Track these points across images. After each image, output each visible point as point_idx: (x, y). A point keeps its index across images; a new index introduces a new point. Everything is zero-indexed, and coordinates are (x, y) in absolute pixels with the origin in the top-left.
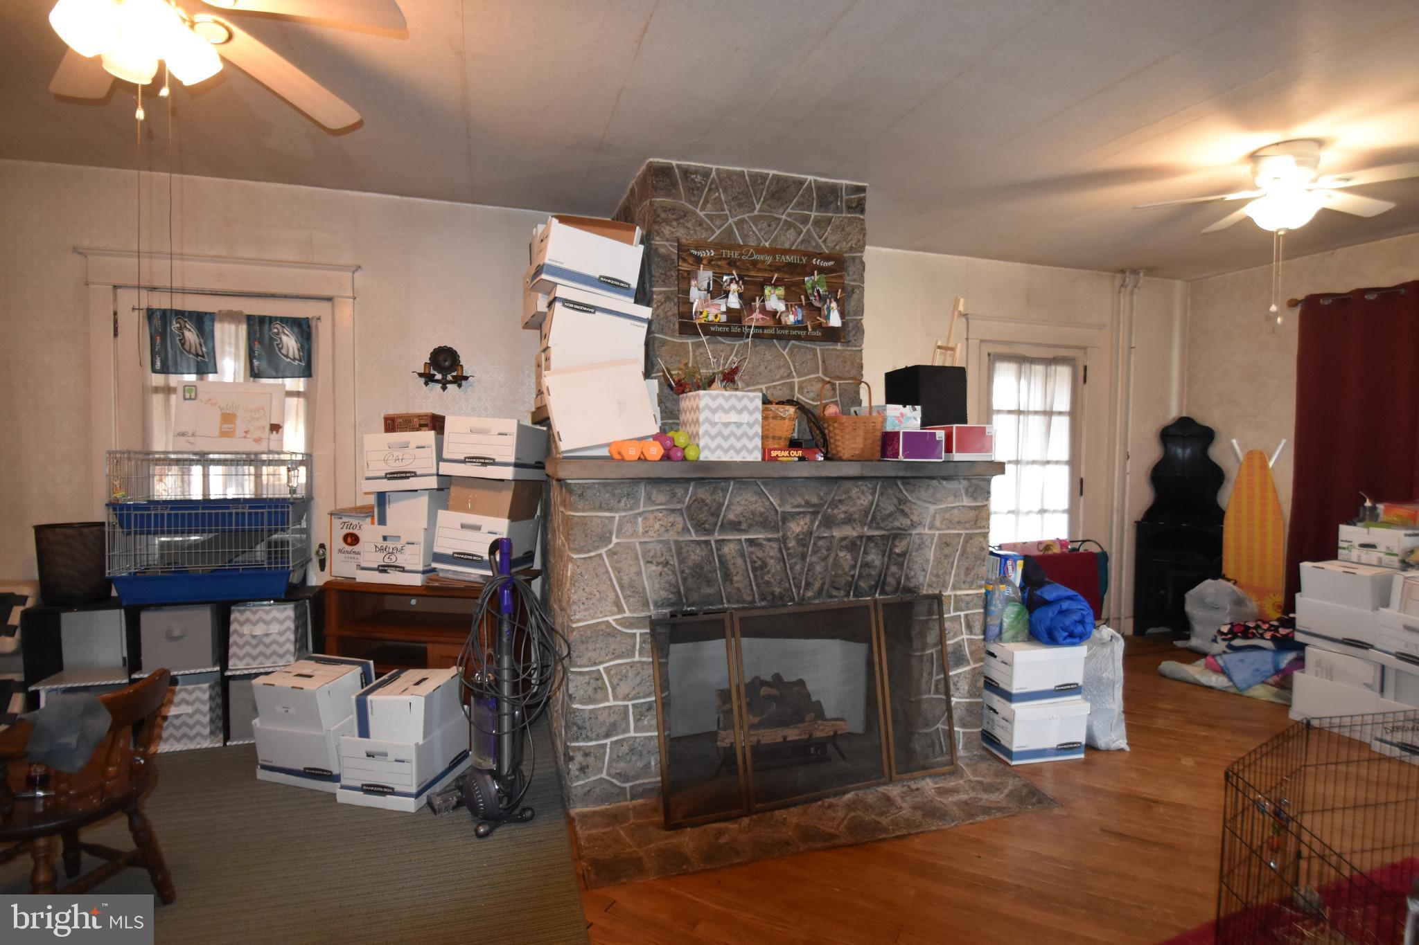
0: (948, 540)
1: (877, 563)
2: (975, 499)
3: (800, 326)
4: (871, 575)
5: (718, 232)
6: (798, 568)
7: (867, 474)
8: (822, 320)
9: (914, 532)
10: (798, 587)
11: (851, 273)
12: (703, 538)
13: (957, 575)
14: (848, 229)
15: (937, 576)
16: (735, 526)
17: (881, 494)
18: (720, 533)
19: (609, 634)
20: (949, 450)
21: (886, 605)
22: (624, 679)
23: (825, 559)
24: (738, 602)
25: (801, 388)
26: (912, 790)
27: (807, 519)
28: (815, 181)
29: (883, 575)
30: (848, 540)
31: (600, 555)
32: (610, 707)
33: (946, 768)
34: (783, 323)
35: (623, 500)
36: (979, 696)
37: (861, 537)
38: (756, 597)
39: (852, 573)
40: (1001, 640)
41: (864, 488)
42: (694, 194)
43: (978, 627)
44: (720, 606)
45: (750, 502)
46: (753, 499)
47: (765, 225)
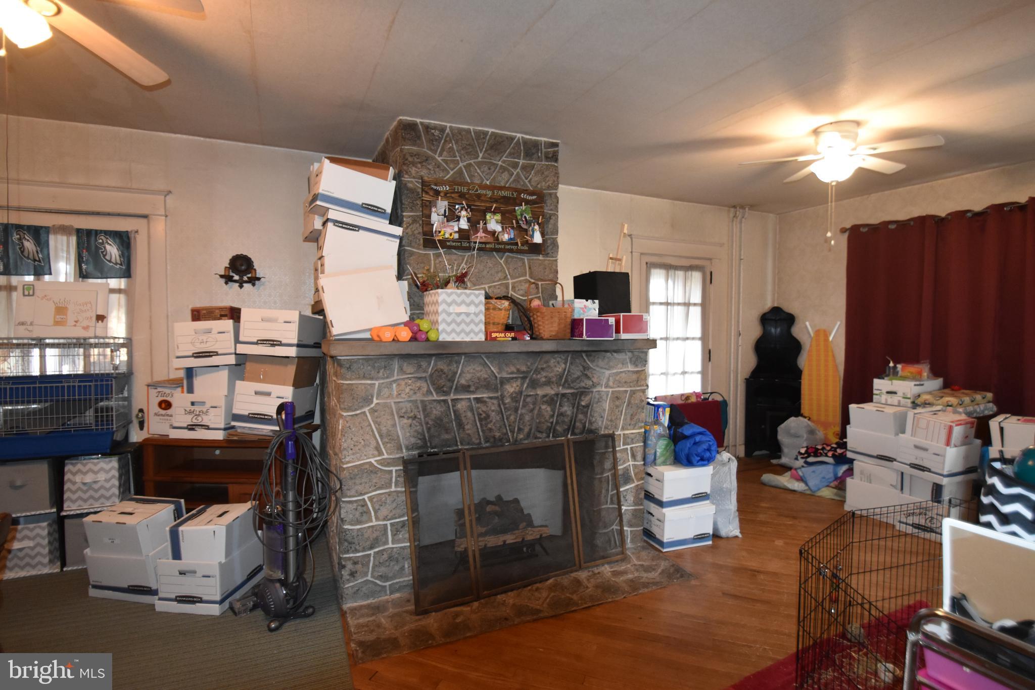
0: (618, 395)
1: (569, 413)
2: (637, 366)
3: (512, 242)
4: (564, 421)
5: (452, 173)
6: (512, 418)
7: (560, 350)
8: (528, 238)
9: (595, 390)
10: (512, 432)
11: (548, 204)
12: (442, 398)
13: (625, 419)
14: (546, 173)
15: (611, 421)
16: (466, 389)
17: (571, 363)
18: (454, 395)
19: (371, 471)
20: (618, 331)
21: (575, 443)
22: (384, 504)
23: (532, 411)
24: (468, 444)
25: (513, 288)
26: (595, 574)
27: (519, 383)
28: (522, 137)
29: (573, 421)
30: (548, 397)
31: (364, 413)
32: (372, 527)
33: (619, 556)
34: (500, 240)
35: (381, 371)
36: (641, 504)
37: (557, 395)
38: (482, 440)
39: (551, 420)
40: (655, 464)
41: (560, 360)
42: (433, 144)
43: (639, 456)
44: (455, 448)
45: (476, 371)
46: (479, 369)
47: (486, 169)
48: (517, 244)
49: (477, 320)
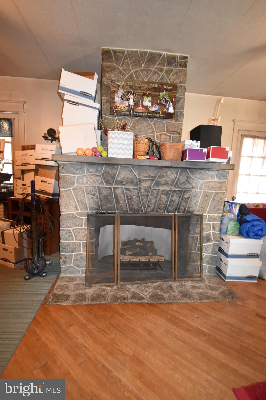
0: (207, 194)
1: (177, 201)
2: (220, 179)
3: (156, 112)
4: (174, 205)
5: (127, 76)
6: (145, 200)
7: (173, 165)
8: (166, 110)
9: (193, 190)
10: (144, 207)
11: (179, 92)
12: (108, 186)
13: (210, 208)
14: (179, 74)
15: (202, 208)
16: (121, 183)
17: (180, 175)
18: (115, 185)
19: (73, 217)
20: (208, 157)
21: (179, 217)
22: (79, 233)
23: (156, 197)
24: (121, 210)
25: (157, 137)
26: (182, 285)
27: (149, 182)
28: (167, 54)
29: (179, 205)
30: (165, 191)
31: (70, 189)
32: (74, 243)
33: (198, 278)
34: (150, 110)
35: (78, 170)
36: (216, 254)
37: (171, 190)
38: (128, 209)
39: (166, 203)
40: (226, 234)
41: (173, 172)
42: (118, 61)
43: (217, 228)
44: (114, 212)
45: (127, 174)
46: (128, 173)
47: (145, 73)
48: (159, 113)
49: (128, 148)
